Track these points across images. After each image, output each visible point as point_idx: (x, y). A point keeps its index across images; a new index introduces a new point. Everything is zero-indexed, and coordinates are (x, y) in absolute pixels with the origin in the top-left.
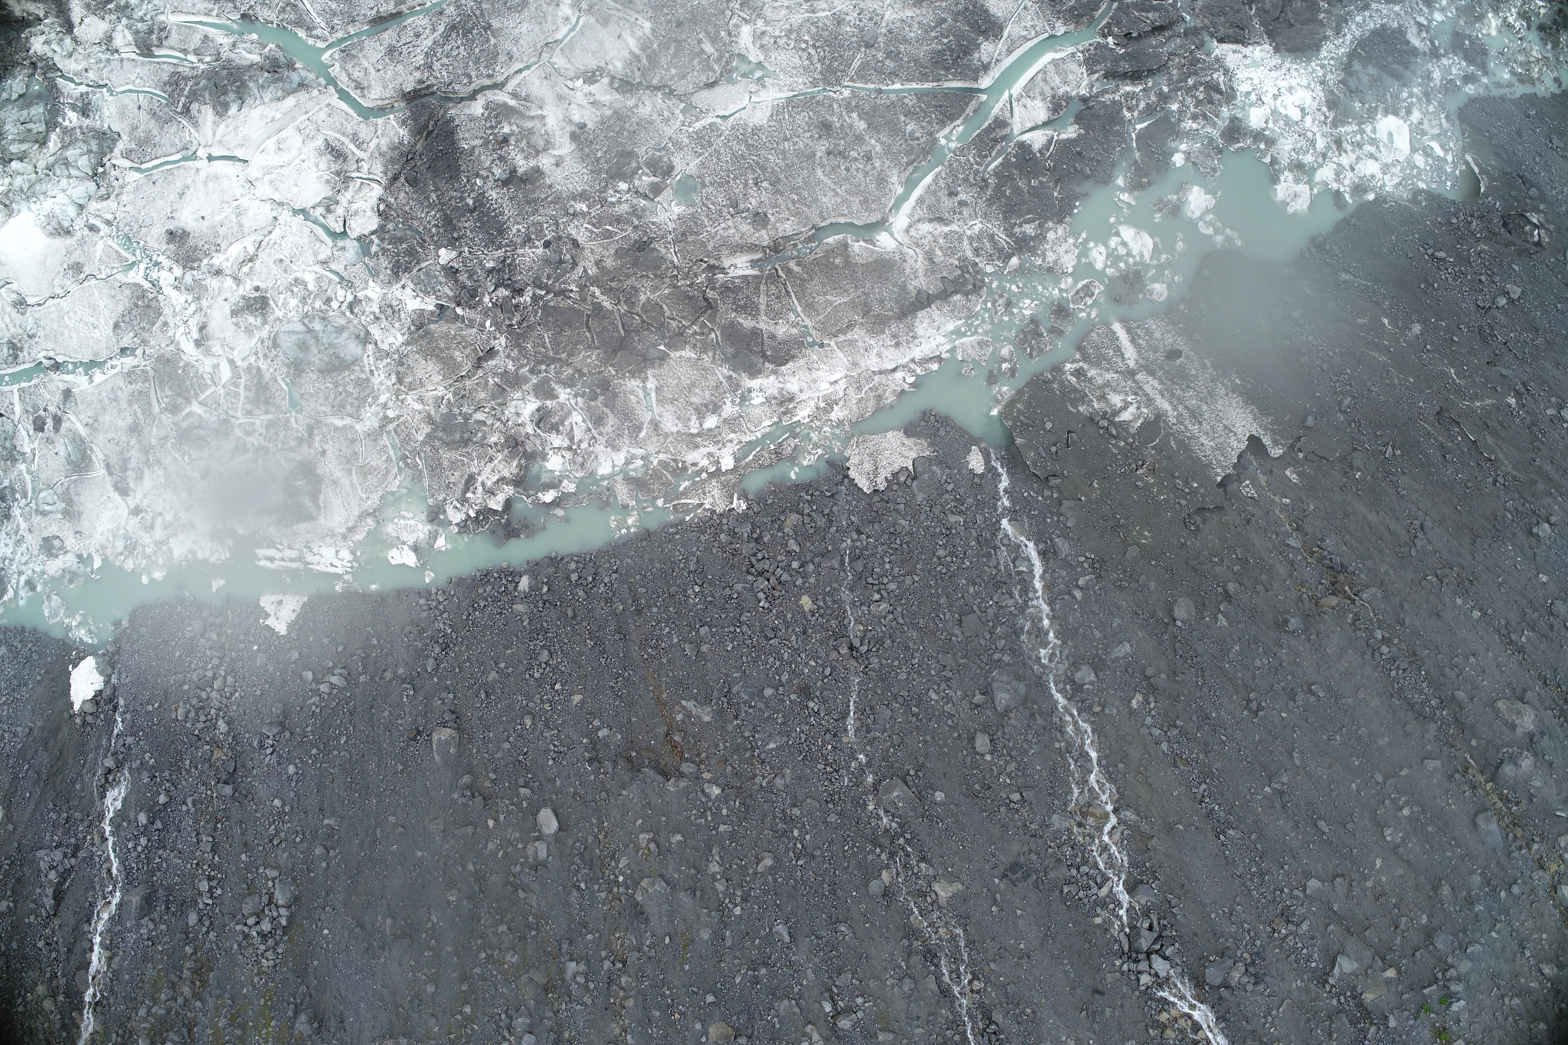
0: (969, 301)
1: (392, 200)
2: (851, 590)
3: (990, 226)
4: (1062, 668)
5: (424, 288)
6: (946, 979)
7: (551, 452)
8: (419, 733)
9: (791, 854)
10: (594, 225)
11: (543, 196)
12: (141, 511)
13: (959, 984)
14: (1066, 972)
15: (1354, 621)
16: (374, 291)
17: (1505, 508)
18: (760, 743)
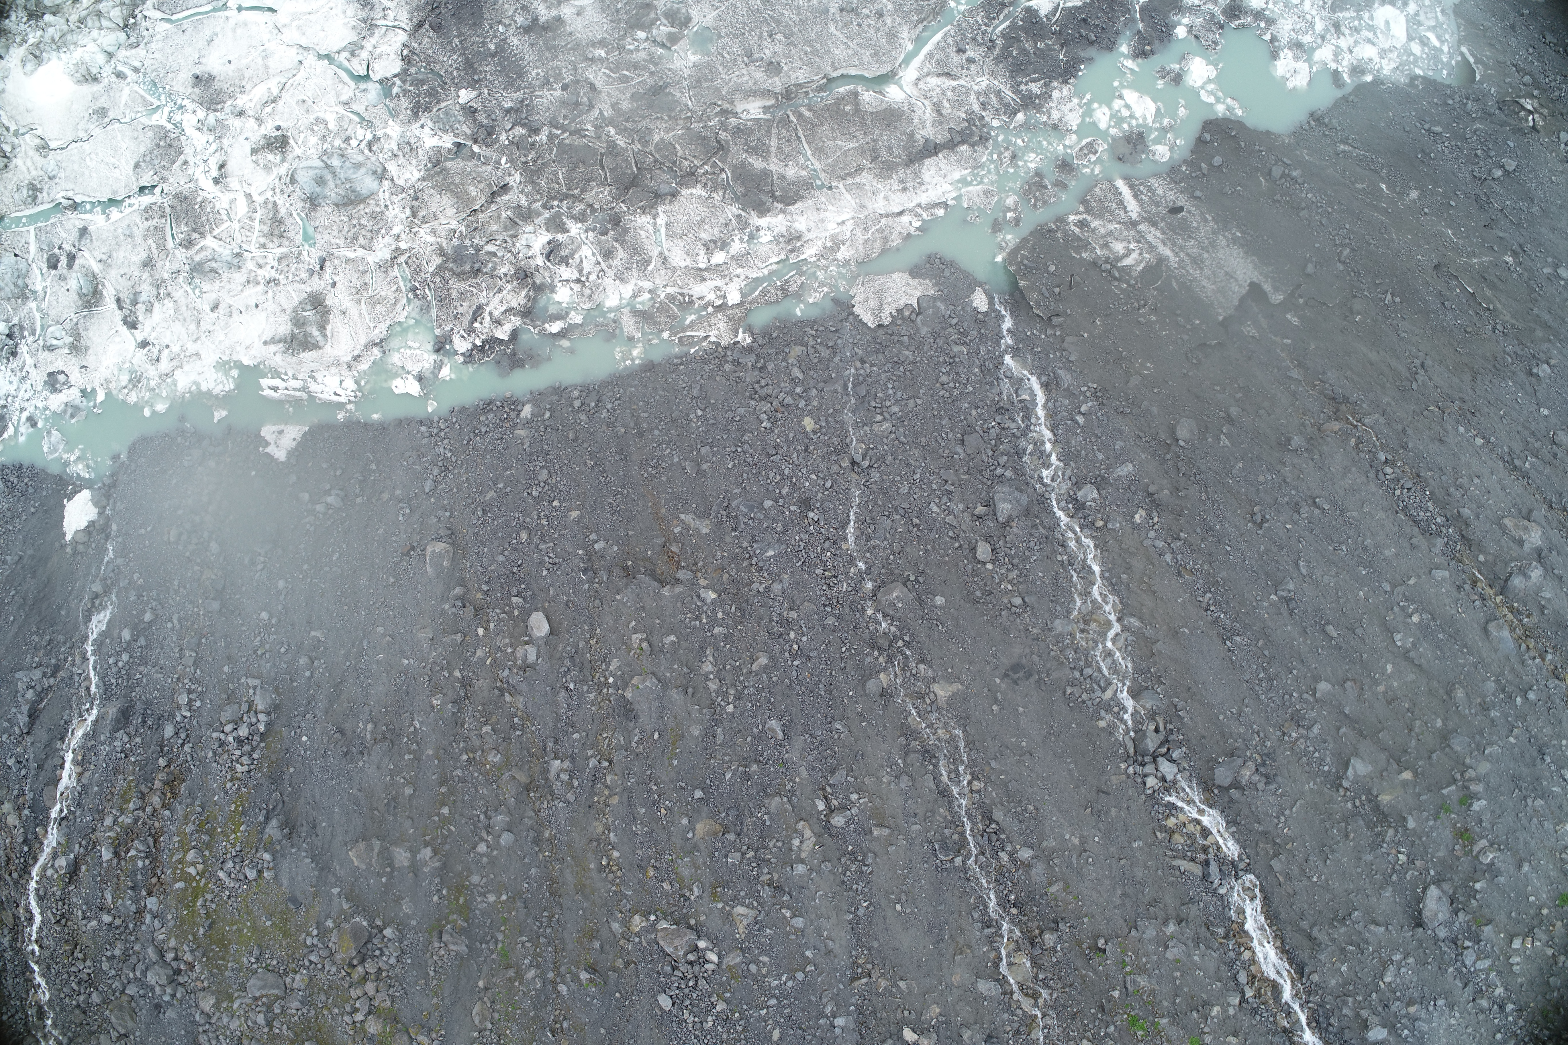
0: (975, 151)
1: (416, 45)
2: (854, 412)
3: (996, 83)
4: (1065, 487)
5: (444, 126)
6: (945, 778)
7: (560, 285)
8: (413, 548)
9: (787, 654)
10: (611, 70)
11: (563, 43)
12: (148, 344)
13: (958, 783)
14: (1069, 770)
15: (1357, 445)
16: (394, 130)
17: (1505, 352)
18: (758, 551)
